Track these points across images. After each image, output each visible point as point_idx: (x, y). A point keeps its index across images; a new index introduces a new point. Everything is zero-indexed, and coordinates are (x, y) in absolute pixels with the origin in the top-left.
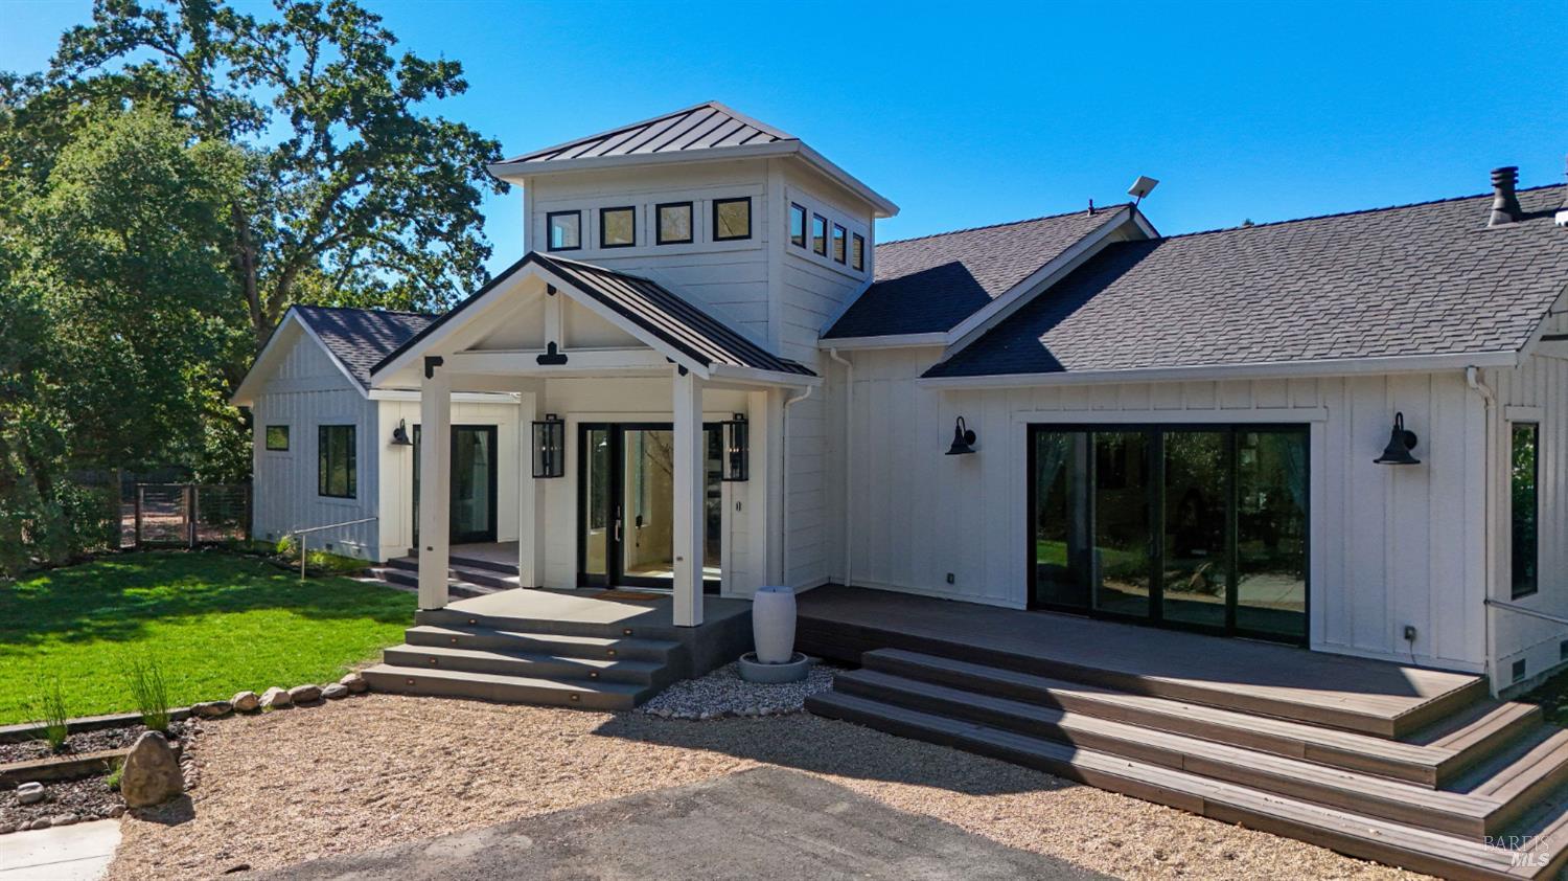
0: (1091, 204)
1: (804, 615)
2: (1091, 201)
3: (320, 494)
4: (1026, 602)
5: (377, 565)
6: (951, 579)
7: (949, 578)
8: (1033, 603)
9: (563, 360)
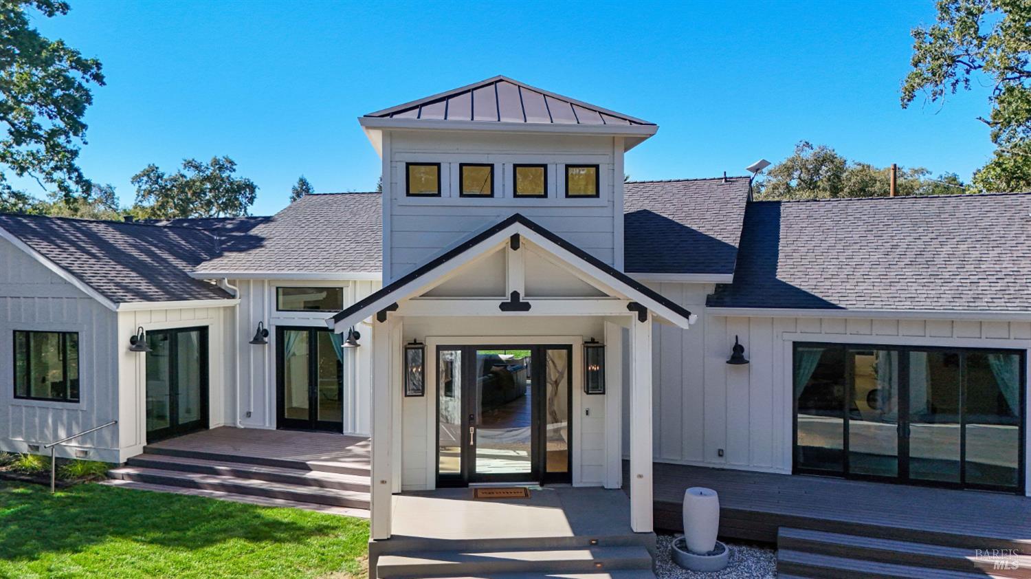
0: (725, 175)
1: (661, 499)
2: (725, 173)
3: (16, 397)
4: (791, 469)
5: (116, 466)
6: (721, 453)
7: (719, 452)
8: (796, 470)
9: (526, 307)
